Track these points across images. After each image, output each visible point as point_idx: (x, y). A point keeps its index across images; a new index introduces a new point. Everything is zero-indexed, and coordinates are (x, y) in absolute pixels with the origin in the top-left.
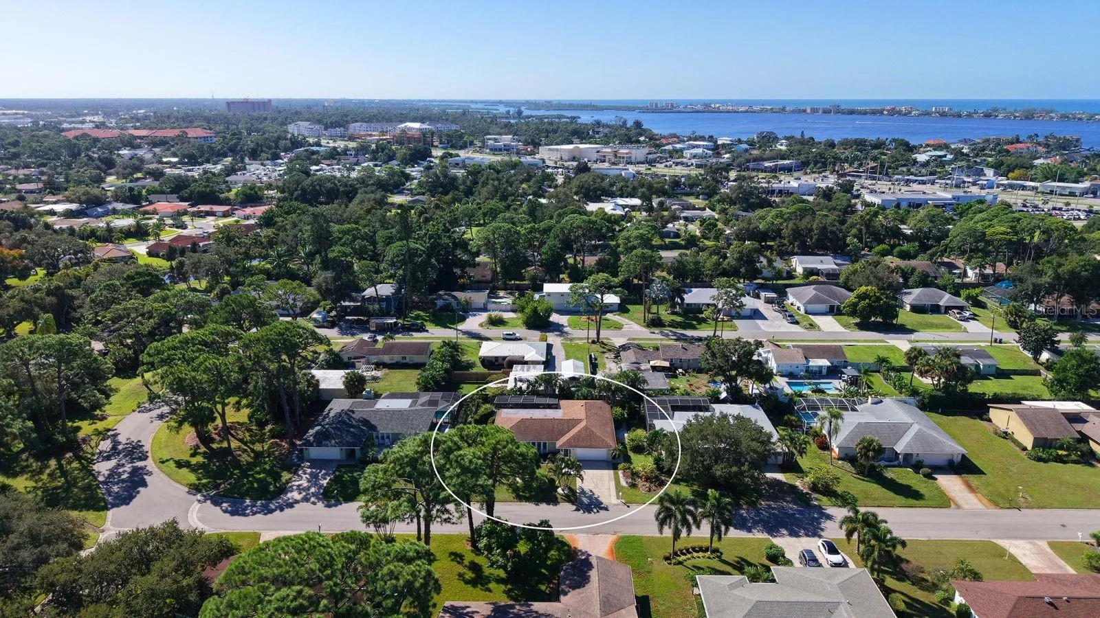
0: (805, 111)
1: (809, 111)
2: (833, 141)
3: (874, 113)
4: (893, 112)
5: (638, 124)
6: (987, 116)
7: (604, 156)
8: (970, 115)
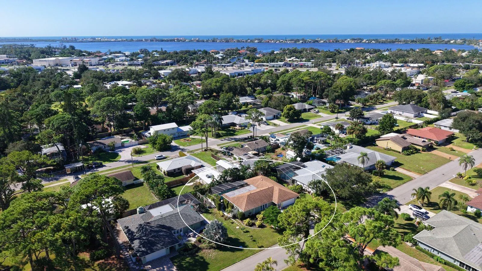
0: (142, 40)
1: (144, 40)
2: (177, 52)
3: (171, 41)
4: (179, 41)
5: (73, 48)
6: (213, 41)
7: (76, 63)
8: (207, 41)
